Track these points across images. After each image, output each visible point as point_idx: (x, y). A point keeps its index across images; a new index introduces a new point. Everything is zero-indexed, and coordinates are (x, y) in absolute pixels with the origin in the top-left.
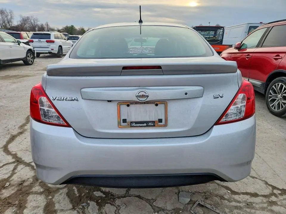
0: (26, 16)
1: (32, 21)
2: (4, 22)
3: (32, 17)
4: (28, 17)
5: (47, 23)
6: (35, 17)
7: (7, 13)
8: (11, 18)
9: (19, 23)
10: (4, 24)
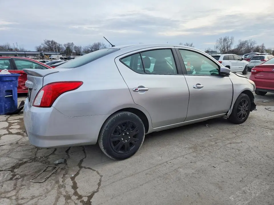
0: (245, 40)
1: (249, 44)
2: (224, 48)
3: (249, 40)
4: (246, 41)
5: (263, 44)
6: (252, 40)
7: (229, 40)
8: (231, 44)
9: (236, 47)
10: (223, 49)
